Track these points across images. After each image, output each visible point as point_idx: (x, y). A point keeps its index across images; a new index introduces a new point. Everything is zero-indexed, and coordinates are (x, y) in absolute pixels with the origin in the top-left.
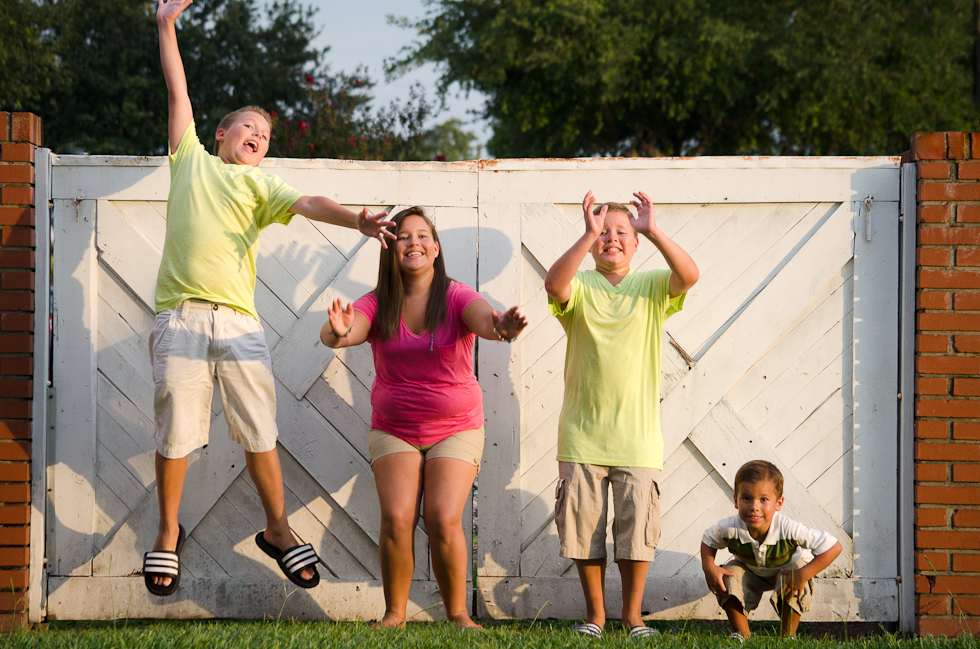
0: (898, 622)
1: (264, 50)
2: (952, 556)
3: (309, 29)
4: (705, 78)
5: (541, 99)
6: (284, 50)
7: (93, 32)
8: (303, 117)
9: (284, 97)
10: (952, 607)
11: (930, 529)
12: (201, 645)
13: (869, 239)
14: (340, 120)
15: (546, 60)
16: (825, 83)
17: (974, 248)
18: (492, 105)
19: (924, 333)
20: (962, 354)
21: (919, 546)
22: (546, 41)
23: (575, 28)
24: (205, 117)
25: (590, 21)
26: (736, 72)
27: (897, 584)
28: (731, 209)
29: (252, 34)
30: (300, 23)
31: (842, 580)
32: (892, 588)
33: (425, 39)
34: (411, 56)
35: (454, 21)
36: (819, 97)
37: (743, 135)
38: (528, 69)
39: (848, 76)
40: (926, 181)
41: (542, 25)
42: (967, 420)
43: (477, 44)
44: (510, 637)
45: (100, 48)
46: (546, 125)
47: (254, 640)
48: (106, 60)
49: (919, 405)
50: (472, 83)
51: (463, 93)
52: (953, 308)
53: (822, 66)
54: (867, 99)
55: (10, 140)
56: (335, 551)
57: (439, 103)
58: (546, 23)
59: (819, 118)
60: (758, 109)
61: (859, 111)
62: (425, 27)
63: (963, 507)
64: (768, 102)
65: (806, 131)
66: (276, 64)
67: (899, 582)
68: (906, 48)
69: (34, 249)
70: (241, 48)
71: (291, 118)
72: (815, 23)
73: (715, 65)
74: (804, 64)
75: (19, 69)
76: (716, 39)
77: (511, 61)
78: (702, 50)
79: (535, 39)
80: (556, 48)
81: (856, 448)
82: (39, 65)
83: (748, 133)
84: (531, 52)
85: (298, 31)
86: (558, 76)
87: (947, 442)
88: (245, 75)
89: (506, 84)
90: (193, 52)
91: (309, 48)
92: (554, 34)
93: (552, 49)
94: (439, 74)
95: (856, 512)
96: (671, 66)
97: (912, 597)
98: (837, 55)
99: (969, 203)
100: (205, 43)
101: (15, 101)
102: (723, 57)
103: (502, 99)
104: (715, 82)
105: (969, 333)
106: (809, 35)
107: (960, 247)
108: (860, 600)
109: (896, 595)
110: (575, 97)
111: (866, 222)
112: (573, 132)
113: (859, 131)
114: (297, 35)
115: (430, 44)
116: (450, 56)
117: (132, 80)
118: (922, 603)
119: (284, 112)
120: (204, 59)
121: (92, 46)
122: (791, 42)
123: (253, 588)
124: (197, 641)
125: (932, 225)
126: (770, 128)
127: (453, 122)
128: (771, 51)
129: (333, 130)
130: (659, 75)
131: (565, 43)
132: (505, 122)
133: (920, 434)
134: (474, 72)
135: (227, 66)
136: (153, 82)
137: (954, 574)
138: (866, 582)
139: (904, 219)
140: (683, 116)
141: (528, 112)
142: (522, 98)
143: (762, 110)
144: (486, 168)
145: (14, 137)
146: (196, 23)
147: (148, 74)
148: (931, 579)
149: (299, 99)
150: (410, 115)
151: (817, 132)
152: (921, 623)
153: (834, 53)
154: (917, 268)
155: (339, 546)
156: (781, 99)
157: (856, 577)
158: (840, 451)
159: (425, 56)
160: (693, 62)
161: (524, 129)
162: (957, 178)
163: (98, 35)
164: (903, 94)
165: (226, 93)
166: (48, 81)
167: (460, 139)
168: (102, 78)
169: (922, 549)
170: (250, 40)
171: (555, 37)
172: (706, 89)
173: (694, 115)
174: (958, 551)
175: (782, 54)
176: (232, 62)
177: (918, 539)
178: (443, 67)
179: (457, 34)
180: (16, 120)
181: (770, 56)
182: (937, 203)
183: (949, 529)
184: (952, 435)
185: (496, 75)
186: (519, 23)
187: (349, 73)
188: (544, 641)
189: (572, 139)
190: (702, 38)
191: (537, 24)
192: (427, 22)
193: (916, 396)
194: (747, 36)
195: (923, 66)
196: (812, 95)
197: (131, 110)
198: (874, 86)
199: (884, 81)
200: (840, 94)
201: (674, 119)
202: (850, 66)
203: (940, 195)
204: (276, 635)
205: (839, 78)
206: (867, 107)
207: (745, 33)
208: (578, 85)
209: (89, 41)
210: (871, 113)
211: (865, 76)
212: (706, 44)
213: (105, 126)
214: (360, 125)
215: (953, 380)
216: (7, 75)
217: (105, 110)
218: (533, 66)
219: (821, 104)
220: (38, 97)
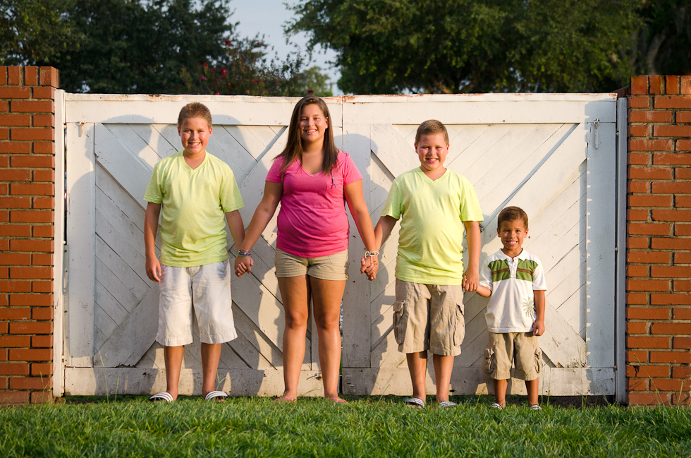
0: (615, 395)
1: (199, 24)
2: (650, 352)
3: (226, 11)
4: (474, 41)
5: (372, 54)
6: (211, 24)
7: (92, 14)
8: (223, 66)
9: (210, 53)
10: (650, 386)
11: (636, 335)
12: (164, 415)
13: (597, 147)
14: (247, 68)
15: (375, 30)
16: (549, 44)
17: (664, 153)
18: (341, 58)
19: (633, 208)
20: (657, 222)
21: (629, 346)
22: (375, 18)
23: (393, 10)
24: (162, 66)
25: (402, 6)
26: (494, 37)
27: (614, 371)
28: (507, 128)
29: (191, 14)
30: (221, 7)
31: (579, 369)
32: (611, 374)
33: (299, 17)
34: (291, 28)
35: (317, 5)
36: (545, 53)
37: (498, 76)
38: (364, 36)
39: (563, 40)
40: (633, 110)
41: (372, 8)
42: (660, 265)
43: (332, 20)
44: (365, 409)
45: (97, 24)
46: (375, 70)
47: (198, 411)
48: (101, 31)
49: (629, 255)
50: (329, 44)
51: (323, 50)
52: (651, 192)
53: (547, 34)
54: (575, 54)
55: (39, 84)
56: (250, 351)
57: (308, 56)
58: (375, 7)
59: (545, 66)
60: (507, 61)
61: (570, 62)
62: (299, 10)
63: (657, 321)
64: (514, 56)
65: (537, 74)
66: (206, 33)
67: (615, 369)
68: (598, 23)
69: (54, 155)
70: (184, 23)
71: (215, 66)
72: (542, 7)
73: (480, 33)
74: (536, 33)
75: (47, 37)
76: (481, 17)
77: (353, 30)
78: (472, 23)
79: (368, 17)
80: (381, 22)
81: (588, 283)
82: (59, 35)
83: (501, 75)
84: (366, 25)
85: (220, 12)
86: (383, 40)
87: (647, 279)
88: (186, 40)
89: (350, 45)
90: (154, 25)
91: (226, 23)
92: (380, 14)
93: (379, 23)
94: (308, 39)
95: (588, 325)
96: (453, 34)
97: (624, 380)
98: (556, 27)
99: (662, 124)
100: (162, 20)
101: (45, 57)
102: (485, 28)
103: (347, 55)
104: (480, 44)
105: (662, 208)
106: (538, 14)
107: (655, 153)
108: (590, 382)
109: (614, 378)
110: (393, 53)
111: (595, 136)
112: (392, 75)
113: (570, 74)
114: (219, 15)
115: (302, 20)
116: (315, 27)
117: (116, 43)
118: (630, 383)
119: (211, 62)
120: (161, 30)
121: (92, 22)
122: (528, 19)
123: (197, 375)
124: (161, 412)
125: (638, 138)
126: (514, 72)
127: (315, 68)
128: (515, 24)
129: (243, 75)
130: (446, 39)
131: (387, 19)
132: (350, 68)
133: (630, 274)
134: (330, 37)
135: (176, 34)
136: (129, 44)
137: (651, 364)
138: (594, 370)
139: (619, 134)
140: (461, 65)
141: (364, 62)
142: (360, 54)
143: (510, 61)
144: (347, 101)
145: (41, 83)
146: (156, 7)
147: (127, 39)
148: (636, 367)
149: (220, 55)
150: (291, 65)
151: (544, 75)
152: (629, 396)
153: (554, 26)
154: (628, 166)
155: (253, 348)
156: (521, 54)
157: (588, 367)
158: (578, 285)
159: (299, 28)
160: (467, 31)
161: (361, 73)
162: (654, 108)
163: (96, 15)
164: (597, 51)
165: (175, 51)
166: (65, 45)
167: (320, 78)
168: (98, 42)
169: (631, 349)
170: (190, 18)
171: (381, 15)
172: (475, 48)
173: (468, 64)
174: (654, 350)
175: (522, 26)
176: (179, 32)
177: (627, 342)
178: (310, 34)
179: (319, 14)
180: (43, 71)
181: (515, 27)
182: (641, 124)
183: (648, 335)
184: (650, 274)
185: (344, 39)
186: (358, 7)
187: (251, 38)
188: (388, 412)
189: (391, 79)
190: (473, 16)
191: (369, 7)
192: (300, 7)
193: (627, 249)
194: (500, 15)
195: (609, 34)
196: (540, 52)
197: (116, 62)
198: (579, 46)
199: (585, 43)
200: (558, 52)
201: (455, 66)
202: (565, 34)
203: (642, 119)
204: (213, 408)
205: (558, 41)
206: (574, 59)
207: (499, 13)
208: (395, 45)
209: (90, 19)
210: (577, 63)
211: (573, 40)
212: (475, 20)
213: (100, 72)
214: (260, 71)
215: (651, 239)
216: (40, 41)
217: (100, 62)
218: (367, 34)
219: (546, 57)
220: (59, 55)
